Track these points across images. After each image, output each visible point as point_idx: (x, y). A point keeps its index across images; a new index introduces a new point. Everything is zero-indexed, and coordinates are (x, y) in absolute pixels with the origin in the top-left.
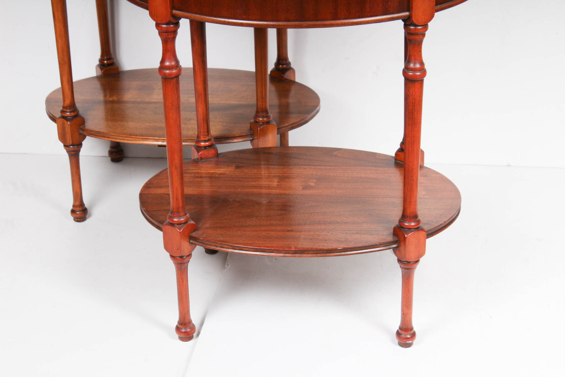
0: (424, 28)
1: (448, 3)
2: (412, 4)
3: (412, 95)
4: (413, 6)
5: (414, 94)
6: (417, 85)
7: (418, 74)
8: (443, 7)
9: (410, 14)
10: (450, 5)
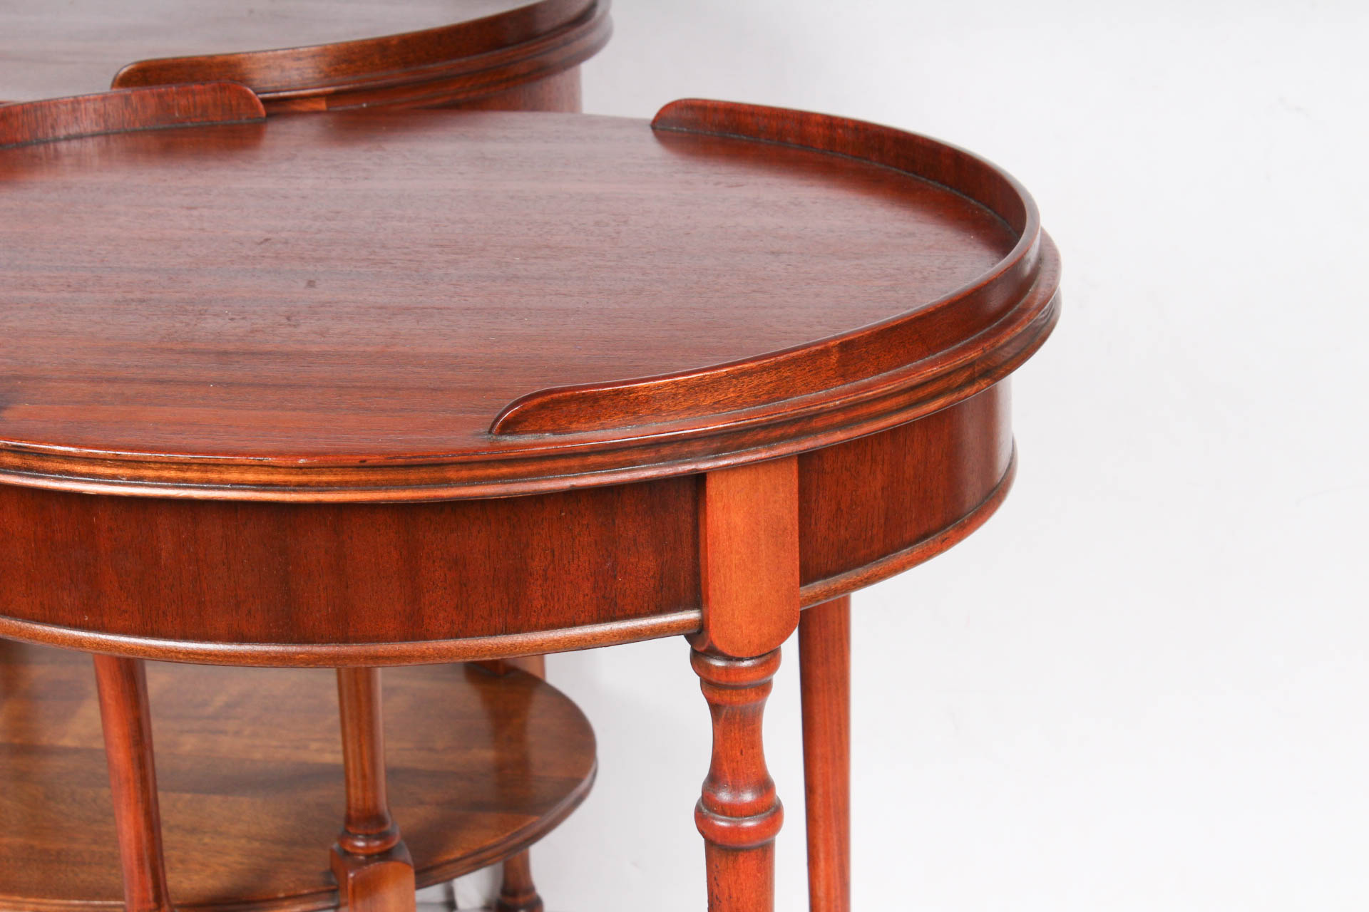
0: (761, 665)
1: (860, 570)
2: (707, 584)
3: (730, 897)
4: (710, 593)
5: (734, 895)
6: (747, 864)
7: (749, 824)
8: (839, 585)
9: (702, 615)
10: (867, 578)
